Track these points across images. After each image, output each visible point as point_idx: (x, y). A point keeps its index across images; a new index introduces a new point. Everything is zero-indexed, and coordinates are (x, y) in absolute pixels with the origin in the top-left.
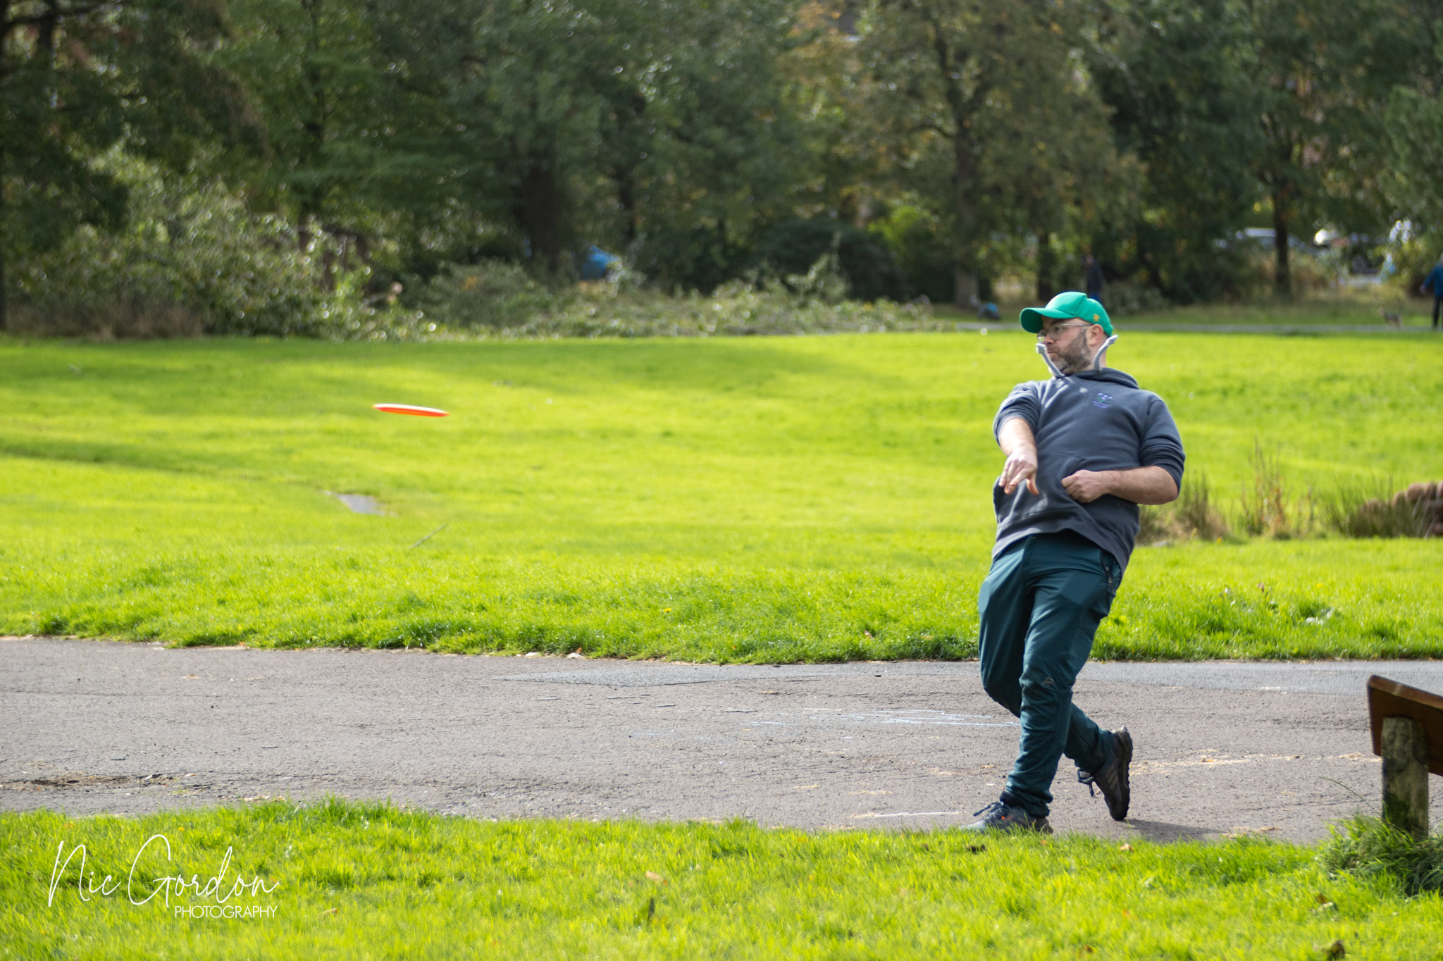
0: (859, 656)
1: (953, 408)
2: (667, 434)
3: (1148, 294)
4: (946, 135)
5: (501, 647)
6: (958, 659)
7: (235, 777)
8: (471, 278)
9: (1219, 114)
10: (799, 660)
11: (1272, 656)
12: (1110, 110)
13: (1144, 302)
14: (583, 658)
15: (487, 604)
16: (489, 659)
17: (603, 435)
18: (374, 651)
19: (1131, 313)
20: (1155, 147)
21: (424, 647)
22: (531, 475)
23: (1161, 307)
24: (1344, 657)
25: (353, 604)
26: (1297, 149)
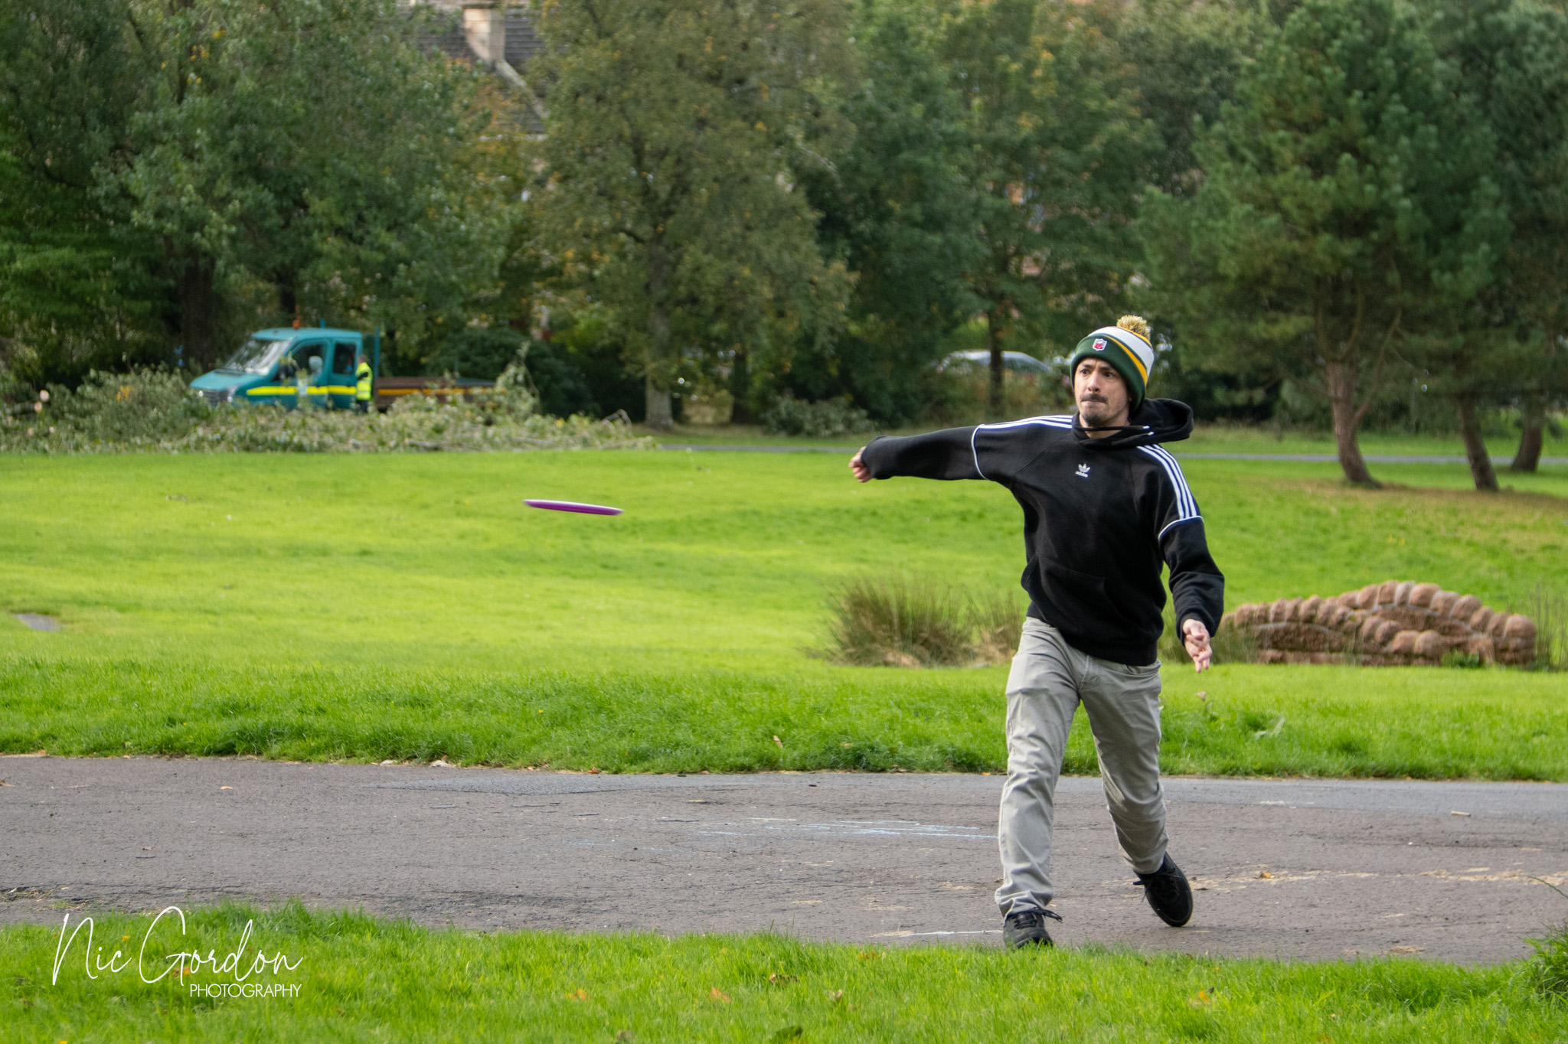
0: (771, 764)
1: (671, 530)
2: (365, 553)
3: (854, 415)
4: (638, 240)
5: (350, 755)
6: (883, 770)
7: (120, 890)
8: (125, 388)
9: (934, 222)
10: (703, 769)
11: (1231, 772)
12: (814, 216)
13: (849, 424)
14: (451, 766)
15: (325, 706)
16: (337, 766)
17: (294, 551)
18: (200, 759)
19: (835, 435)
20: (864, 255)
21: (260, 754)
22: (223, 595)
23: (867, 430)
24: (1313, 774)
25: (165, 707)
26: (1014, 262)
